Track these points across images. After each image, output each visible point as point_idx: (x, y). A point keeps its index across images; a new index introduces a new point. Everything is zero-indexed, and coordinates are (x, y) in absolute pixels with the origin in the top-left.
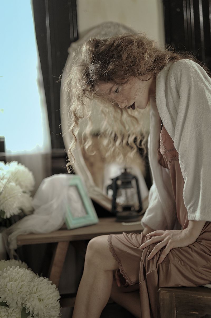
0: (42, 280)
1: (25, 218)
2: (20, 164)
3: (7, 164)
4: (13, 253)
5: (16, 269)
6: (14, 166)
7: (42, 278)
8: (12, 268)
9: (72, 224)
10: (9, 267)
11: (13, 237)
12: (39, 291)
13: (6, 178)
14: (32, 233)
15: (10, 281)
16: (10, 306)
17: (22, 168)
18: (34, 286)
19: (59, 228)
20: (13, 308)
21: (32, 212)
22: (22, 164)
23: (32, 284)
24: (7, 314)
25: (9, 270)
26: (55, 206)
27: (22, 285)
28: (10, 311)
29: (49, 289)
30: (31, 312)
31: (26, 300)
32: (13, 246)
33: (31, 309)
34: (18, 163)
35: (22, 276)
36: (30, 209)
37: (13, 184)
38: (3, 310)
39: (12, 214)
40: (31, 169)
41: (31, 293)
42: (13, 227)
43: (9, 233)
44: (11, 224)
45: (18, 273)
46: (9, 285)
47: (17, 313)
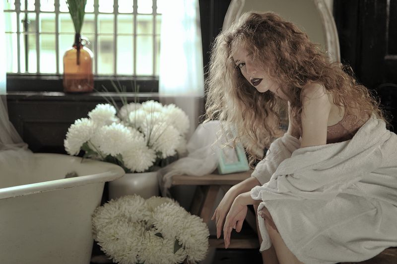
0: (194, 218)
1: (180, 160)
2: (177, 108)
3: (165, 106)
4: (165, 191)
5: (172, 205)
6: (171, 109)
7: (194, 216)
8: (168, 205)
9: (224, 169)
10: (166, 203)
11: (167, 177)
12: (192, 227)
13: (165, 121)
14: (185, 175)
15: (166, 215)
16: (165, 238)
17: (179, 111)
18: (187, 223)
19: (212, 172)
20: (167, 240)
21: (186, 154)
22: (180, 108)
23: (186, 221)
24: (161, 244)
25: (166, 206)
26: (209, 151)
27: (177, 220)
28: (165, 242)
29: (200, 226)
30: (183, 245)
31: (180, 234)
32: (167, 185)
33: (184, 241)
34: (176, 107)
35: (177, 212)
36: (184, 151)
37: (172, 127)
38: (158, 240)
39: (168, 156)
40: (187, 113)
41: (184, 228)
42: (168, 167)
43: (164, 173)
44: (165, 165)
45: (173, 210)
46: (166, 218)
47: (171, 244)
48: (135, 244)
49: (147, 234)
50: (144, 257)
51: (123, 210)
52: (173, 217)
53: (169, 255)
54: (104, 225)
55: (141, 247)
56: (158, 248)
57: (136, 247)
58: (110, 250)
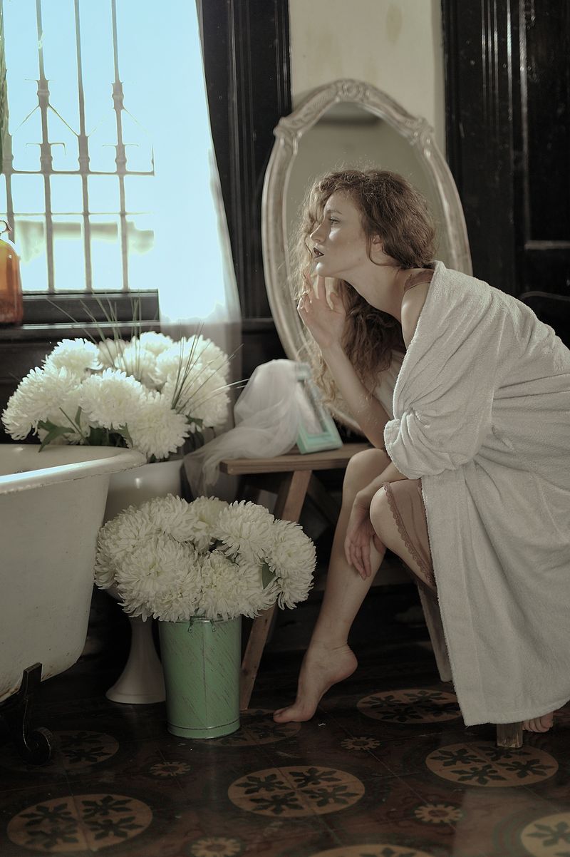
9: (308, 444)
16: (242, 564)
20: (246, 567)
24: (237, 575)
28: (242, 571)
30: (278, 572)
31: (271, 552)
33: (278, 565)
38: (231, 569)
41: (277, 542)
47: (253, 573)
48: (188, 580)
49: (207, 561)
50: (209, 600)
51: (158, 523)
52: (258, 522)
53: (251, 593)
54: (130, 549)
55: (201, 584)
56: (233, 582)
57: (193, 585)
58: (149, 593)
